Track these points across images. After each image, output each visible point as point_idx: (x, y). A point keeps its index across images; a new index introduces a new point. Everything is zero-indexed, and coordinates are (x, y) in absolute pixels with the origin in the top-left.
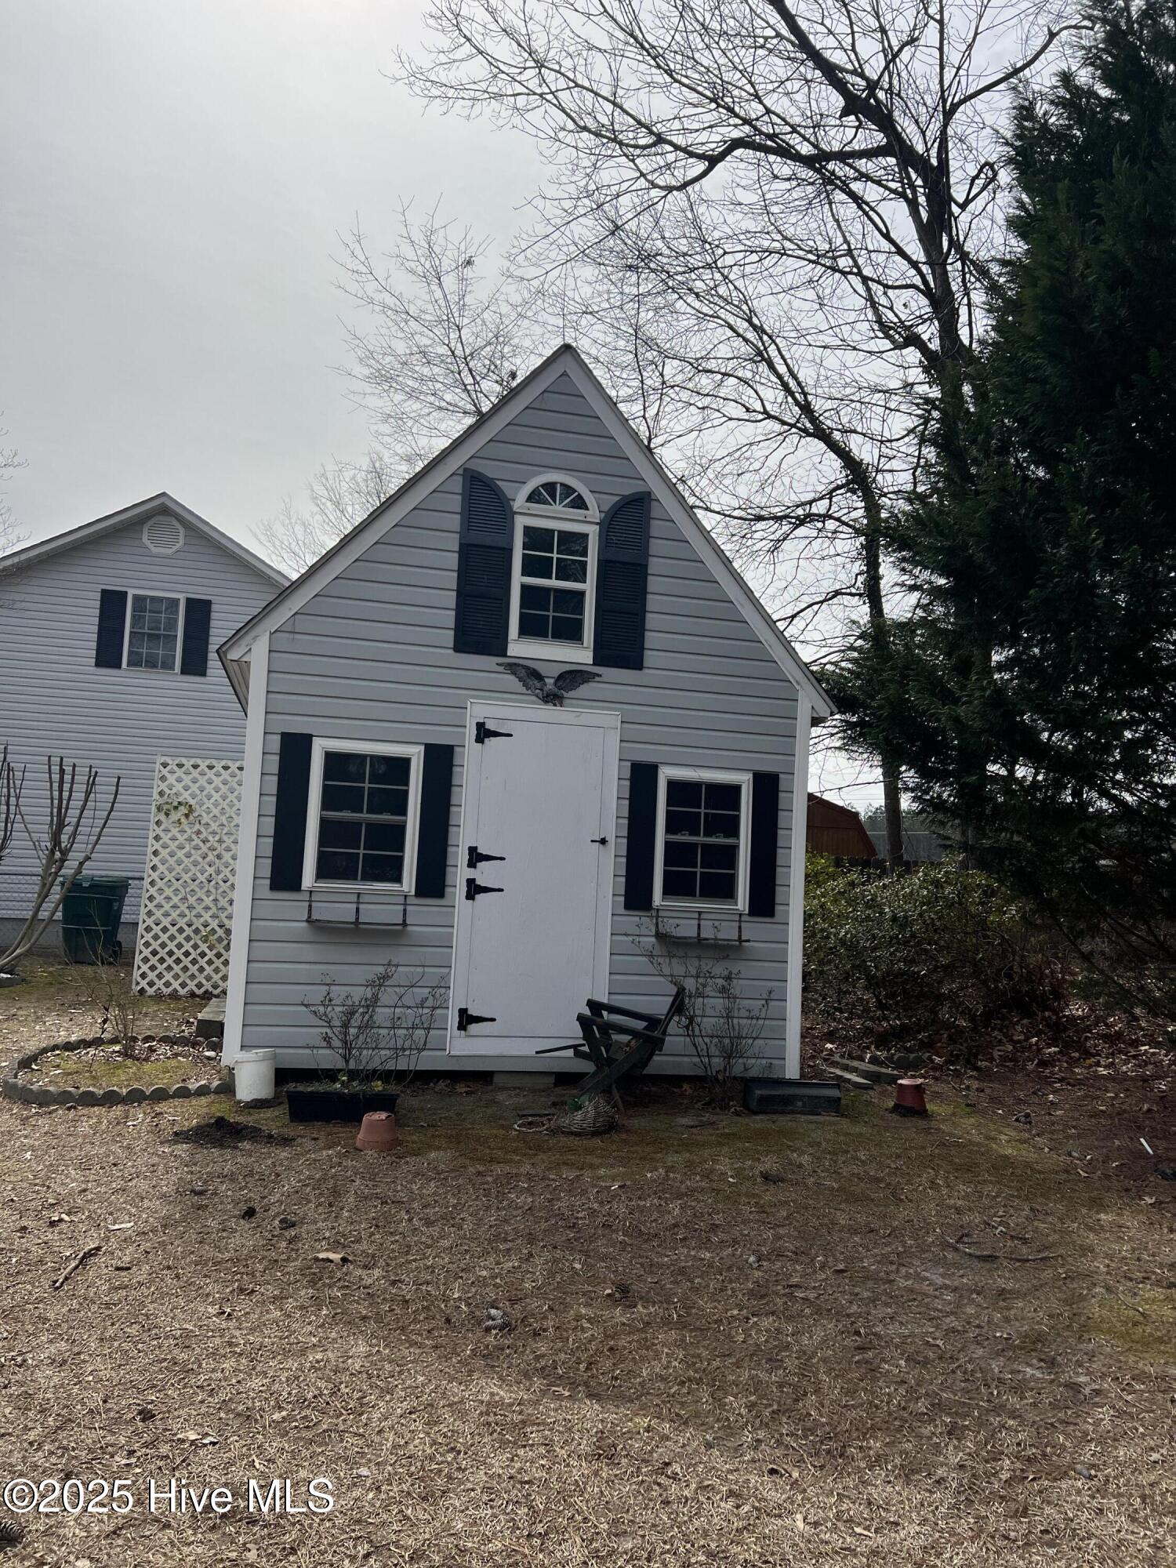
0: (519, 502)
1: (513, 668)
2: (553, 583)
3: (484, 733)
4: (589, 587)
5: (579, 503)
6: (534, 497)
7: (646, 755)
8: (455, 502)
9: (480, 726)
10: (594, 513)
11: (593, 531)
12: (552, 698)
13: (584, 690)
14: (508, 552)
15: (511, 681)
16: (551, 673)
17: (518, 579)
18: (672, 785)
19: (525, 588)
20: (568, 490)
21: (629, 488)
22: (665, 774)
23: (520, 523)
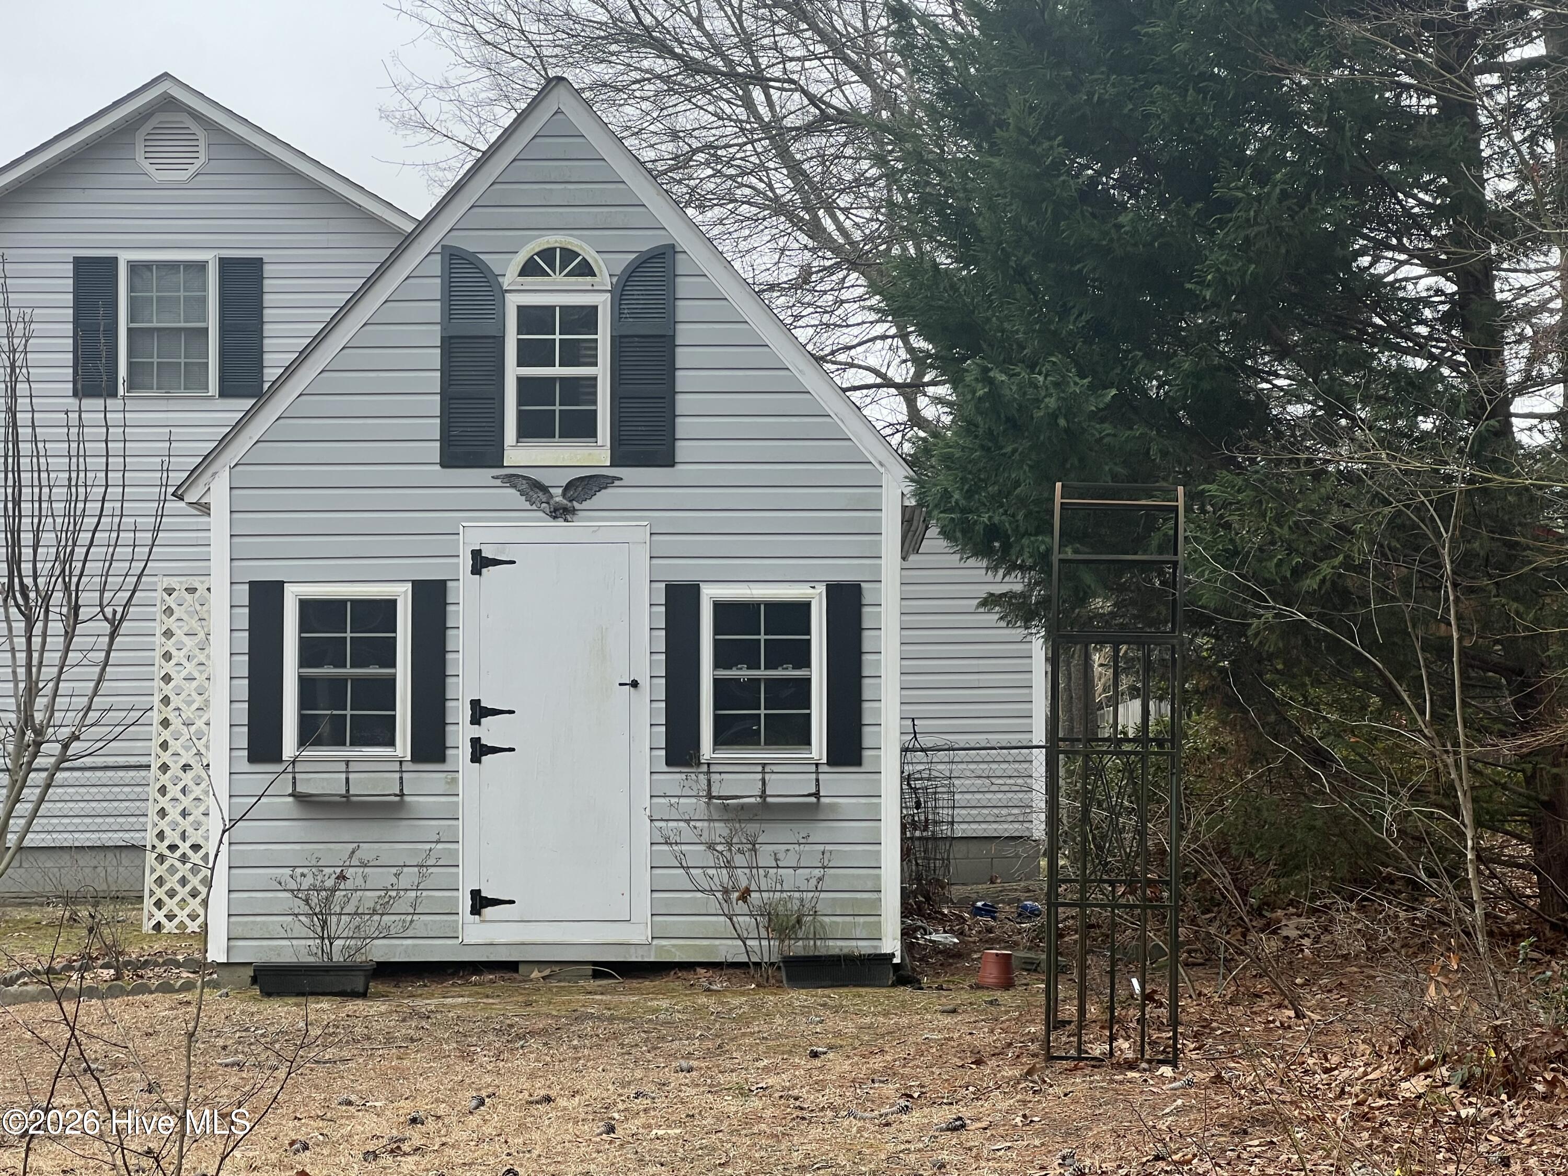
0: (510, 277)
1: (512, 480)
2: (557, 371)
3: (480, 563)
4: (602, 371)
5: (586, 269)
6: (530, 269)
7: (683, 573)
8: (434, 287)
9: (476, 554)
10: (604, 279)
11: (603, 302)
12: (561, 512)
13: (603, 498)
14: (500, 340)
15: (512, 496)
16: (557, 481)
17: (513, 371)
18: (720, 607)
19: (521, 380)
20: (569, 254)
21: (646, 243)
22: (709, 594)
23: (513, 302)
